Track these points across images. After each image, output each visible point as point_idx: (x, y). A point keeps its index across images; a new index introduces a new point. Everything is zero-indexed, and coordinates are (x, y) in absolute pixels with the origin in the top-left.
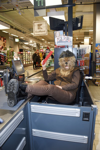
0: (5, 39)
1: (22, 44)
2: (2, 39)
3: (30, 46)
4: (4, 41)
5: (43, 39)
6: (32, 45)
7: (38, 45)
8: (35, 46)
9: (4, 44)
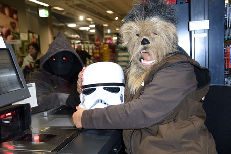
0: (16, 12)
1: (61, 28)
2: (6, 11)
3: (82, 31)
4: (11, 16)
5: (110, 12)
6: (87, 29)
7: (100, 29)
8: (93, 31)
9: (13, 25)
